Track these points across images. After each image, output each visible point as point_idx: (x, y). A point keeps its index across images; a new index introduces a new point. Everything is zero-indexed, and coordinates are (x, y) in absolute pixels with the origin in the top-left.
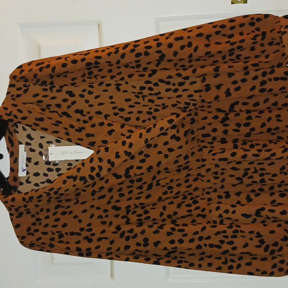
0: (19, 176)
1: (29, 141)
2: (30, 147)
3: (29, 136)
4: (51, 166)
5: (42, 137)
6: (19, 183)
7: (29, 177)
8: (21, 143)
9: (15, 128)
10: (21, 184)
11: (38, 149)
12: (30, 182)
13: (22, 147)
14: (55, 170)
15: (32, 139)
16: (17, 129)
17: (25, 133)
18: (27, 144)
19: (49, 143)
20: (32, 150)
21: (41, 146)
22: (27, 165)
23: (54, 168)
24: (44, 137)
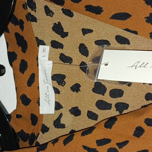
0: (41, 112)
1: (58, 38)
2: (60, 51)
3: (58, 28)
4: (107, 98)
5: (85, 31)
6: (40, 128)
7: (61, 115)
8: (41, 43)
9: (29, 10)
10: (45, 129)
11: (78, 58)
12: (63, 126)
13: (44, 51)
14: (114, 108)
15: (64, 35)
16: (33, 13)
17: (51, 21)
18: (55, 45)
19: (103, 43)
20: (65, 59)
21: (83, 49)
22: (57, 91)
23: (113, 101)
24: (91, 31)
